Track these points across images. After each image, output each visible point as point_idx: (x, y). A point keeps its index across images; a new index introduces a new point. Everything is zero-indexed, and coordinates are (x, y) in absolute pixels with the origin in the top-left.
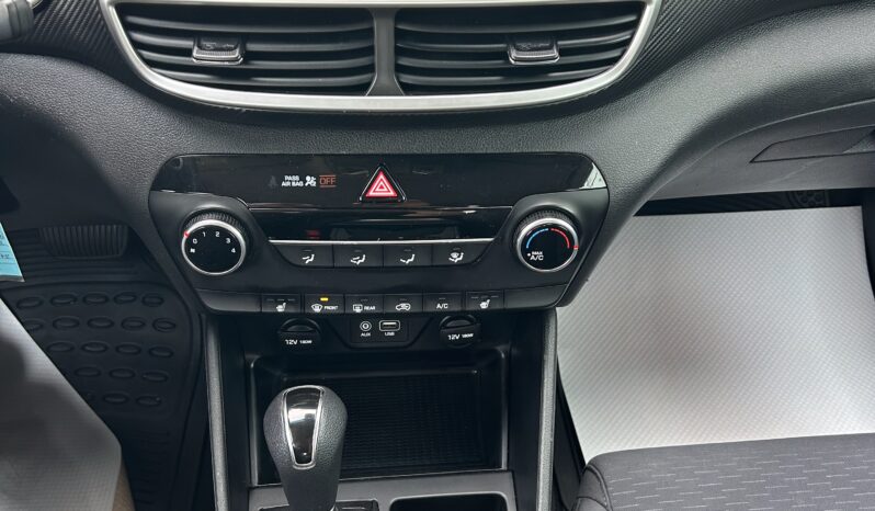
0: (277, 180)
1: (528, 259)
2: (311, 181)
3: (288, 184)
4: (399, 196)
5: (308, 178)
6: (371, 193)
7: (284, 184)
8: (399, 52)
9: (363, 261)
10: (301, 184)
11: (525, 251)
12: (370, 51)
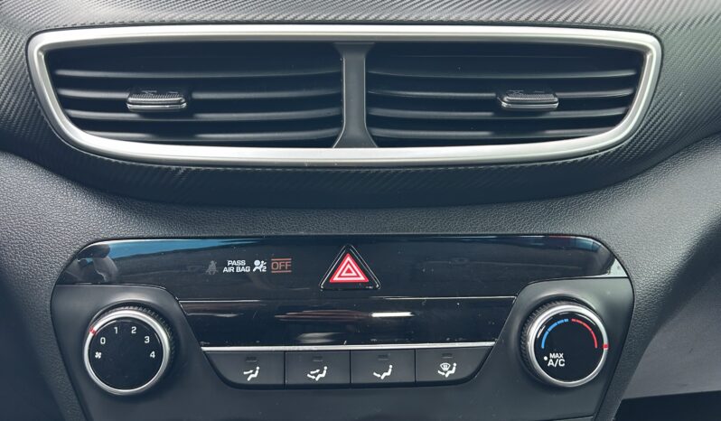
0: (217, 266)
1: (543, 364)
2: (260, 265)
3: (231, 270)
4: (371, 282)
5: (257, 262)
6: (336, 278)
7: (225, 270)
8: (372, 101)
9: (323, 375)
10: (247, 270)
11: (539, 353)
12: (336, 100)
